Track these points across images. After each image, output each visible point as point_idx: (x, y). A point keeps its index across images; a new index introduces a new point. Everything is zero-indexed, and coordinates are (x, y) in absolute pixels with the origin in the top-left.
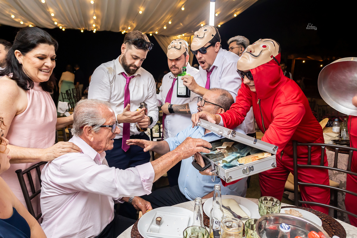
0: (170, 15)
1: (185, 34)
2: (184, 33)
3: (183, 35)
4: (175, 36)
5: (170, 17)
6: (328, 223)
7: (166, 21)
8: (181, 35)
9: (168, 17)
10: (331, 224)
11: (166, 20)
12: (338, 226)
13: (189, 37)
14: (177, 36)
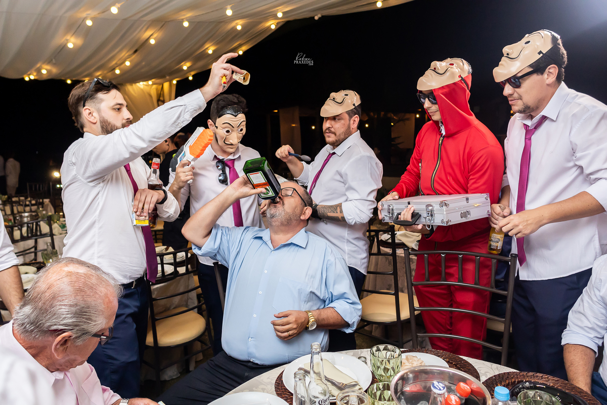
0: (127, 52)
1: (153, 80)
2: (151, 79)
3: (150, 82)
4: (134, 85)
5: (127, 55)
6: (454, 365)
7: (118, 61)
8: (145, 83)
9: (124, 54)
10: (458, 364)
11: (120, 59)
12: (466, 365)
13: (161, 86)
14: (138, 84)
